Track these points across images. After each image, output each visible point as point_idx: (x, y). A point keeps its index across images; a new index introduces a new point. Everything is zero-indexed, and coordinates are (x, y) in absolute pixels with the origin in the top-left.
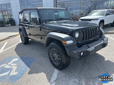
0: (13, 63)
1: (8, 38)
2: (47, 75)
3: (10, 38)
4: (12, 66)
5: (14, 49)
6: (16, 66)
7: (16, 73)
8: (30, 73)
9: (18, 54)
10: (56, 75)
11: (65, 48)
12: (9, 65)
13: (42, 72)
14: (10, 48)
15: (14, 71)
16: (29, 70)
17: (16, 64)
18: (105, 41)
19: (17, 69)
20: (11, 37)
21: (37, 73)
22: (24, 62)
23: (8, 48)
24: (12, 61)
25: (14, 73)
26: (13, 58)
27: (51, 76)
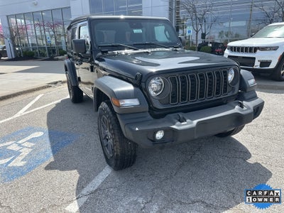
0: (28, 141)
1: (48, 86)
2: (80, 178)
3: (53, 85)
4: (24, 147)
5: (47, 112)
6: (32, 148)
7: (22, 164)
8: (49, 167)
9: (49, 123)
10: (101, 181)
11: (118, 116)
12: (20, 145)
13: (76, 169)
14: (41, 107)
15: (21, 158)
16: (52, 159)
17: (33, 144)
18: (245, 108)
19: (30, 154)
20: (56, 83)
21: (63, 169)
22: (51, 141)
23: (37, 109)
24: (29, 138)
25: (18, 163)
26: (35, 131)
27: (89, 180)
